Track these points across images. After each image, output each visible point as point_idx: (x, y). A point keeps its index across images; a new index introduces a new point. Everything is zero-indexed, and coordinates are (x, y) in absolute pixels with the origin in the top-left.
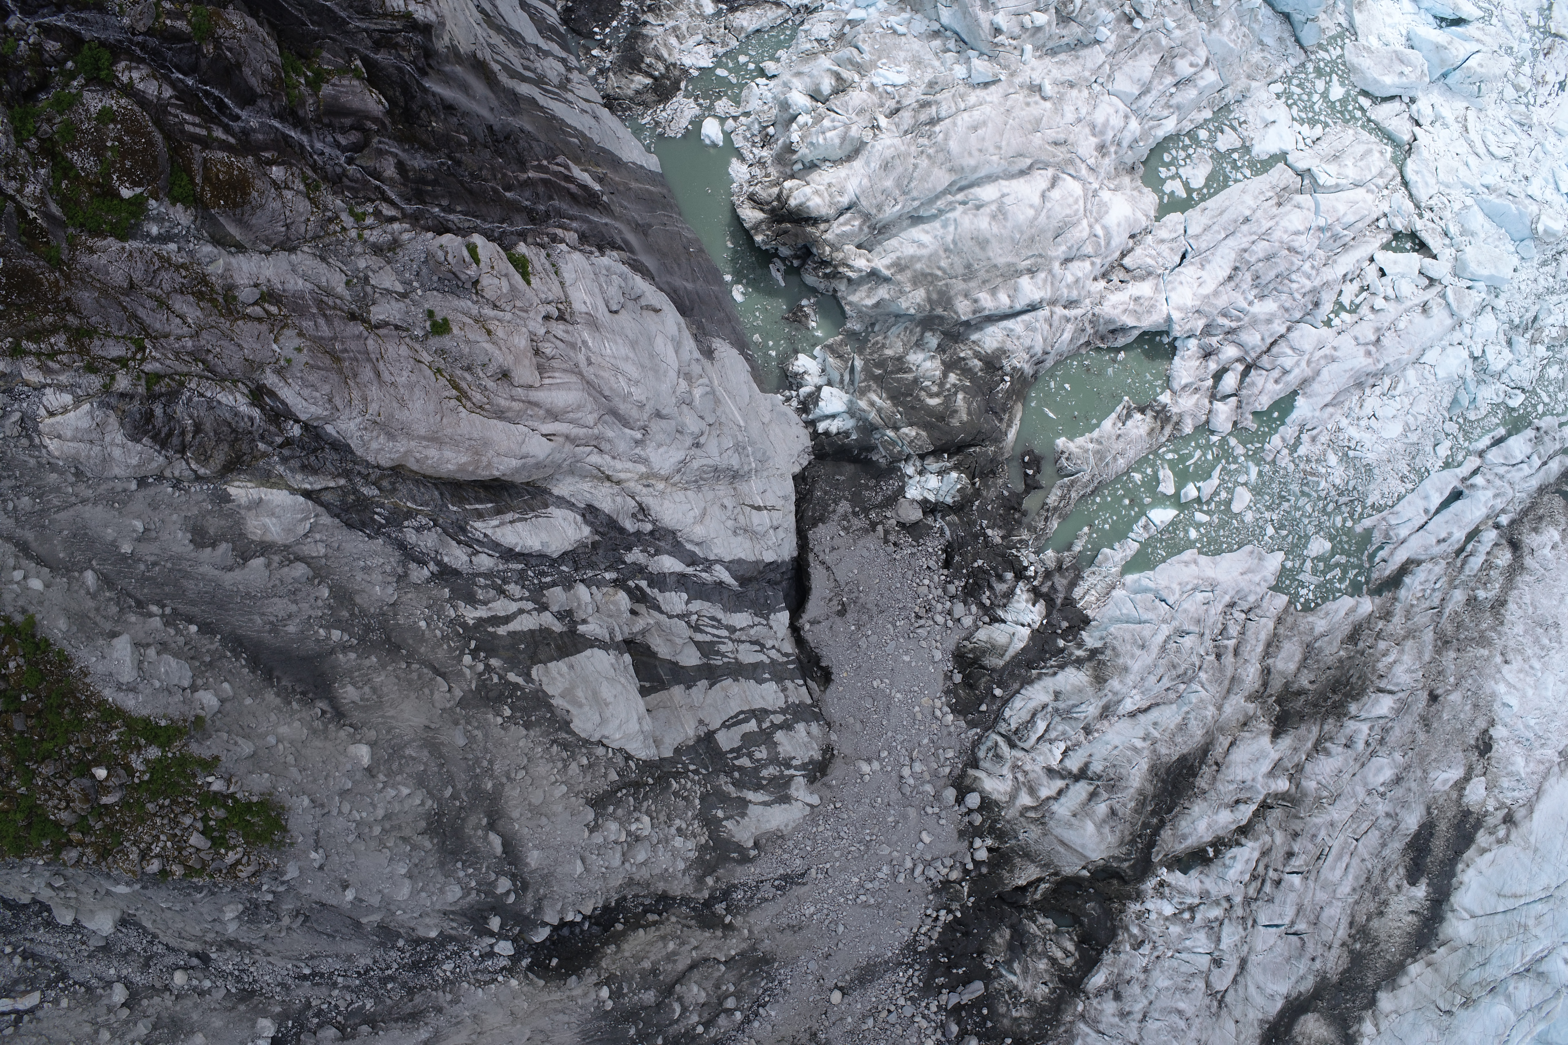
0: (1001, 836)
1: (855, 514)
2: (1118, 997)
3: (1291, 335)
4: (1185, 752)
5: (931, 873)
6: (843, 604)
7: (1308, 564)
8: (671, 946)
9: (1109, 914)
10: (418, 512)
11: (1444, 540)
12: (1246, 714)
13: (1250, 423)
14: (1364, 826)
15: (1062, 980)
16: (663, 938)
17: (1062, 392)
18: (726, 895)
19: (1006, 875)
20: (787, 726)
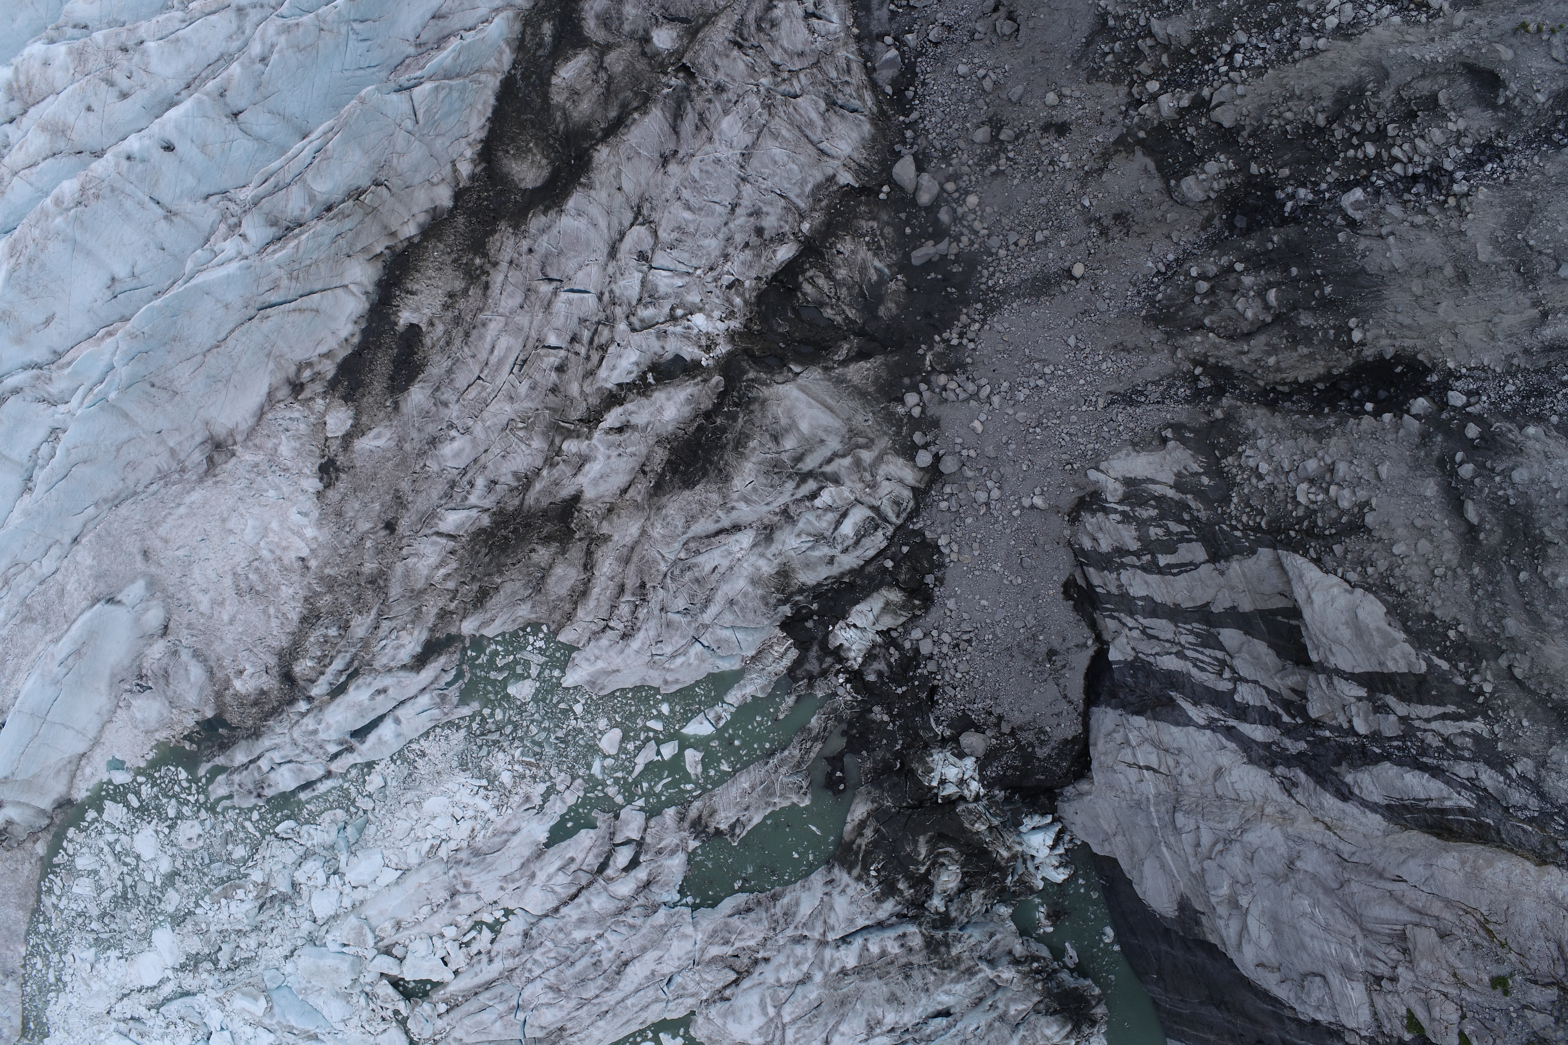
0: (890, 418)
1: (1031, 744)
2: (759, 231)
3: (555, 904)
4: (687, 493)
5: (971, 387)
6: (1050, 660)
7: (534, 672)
8: (1272, 361)
9: (763, 318)
10: (1523, 821)
11: (379, 692)
12: (611, 523)
13: (602, 819)
14: (472, 393)
15: (821, 255)
16: (1278, 370)
17: (801, 850)
18: (1197, 395)
19: (884, 375)
20: (1121, 551)
